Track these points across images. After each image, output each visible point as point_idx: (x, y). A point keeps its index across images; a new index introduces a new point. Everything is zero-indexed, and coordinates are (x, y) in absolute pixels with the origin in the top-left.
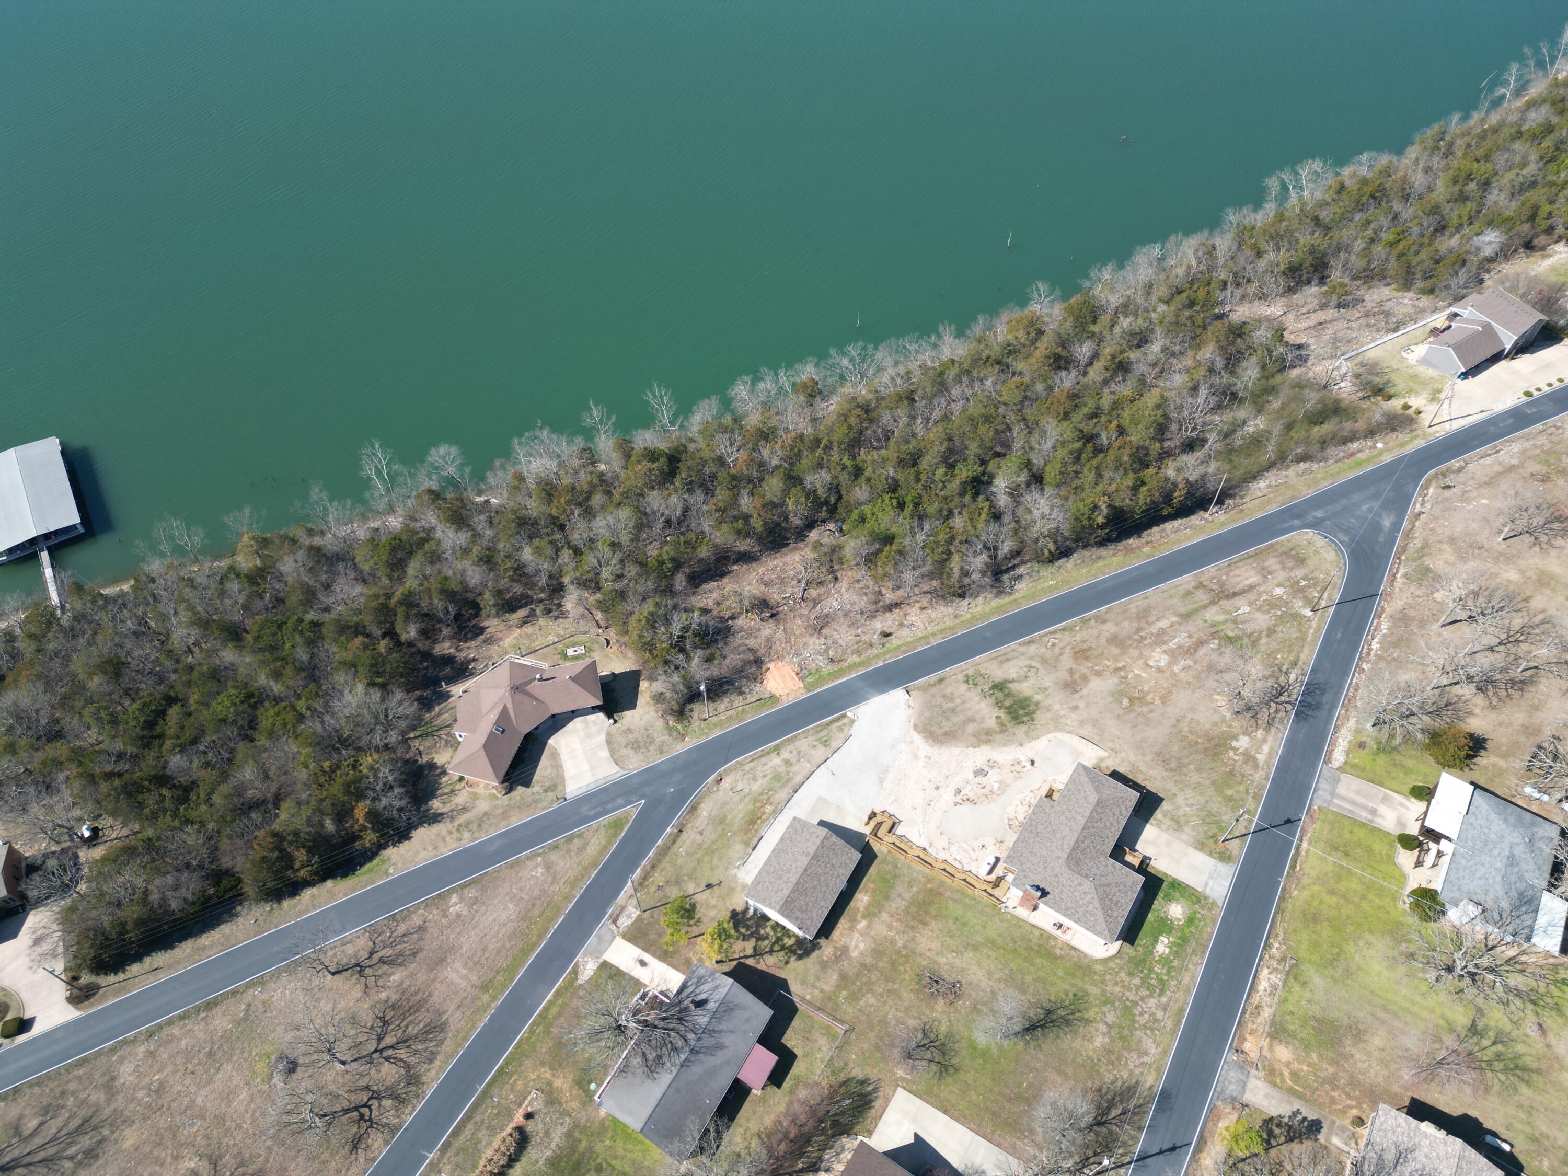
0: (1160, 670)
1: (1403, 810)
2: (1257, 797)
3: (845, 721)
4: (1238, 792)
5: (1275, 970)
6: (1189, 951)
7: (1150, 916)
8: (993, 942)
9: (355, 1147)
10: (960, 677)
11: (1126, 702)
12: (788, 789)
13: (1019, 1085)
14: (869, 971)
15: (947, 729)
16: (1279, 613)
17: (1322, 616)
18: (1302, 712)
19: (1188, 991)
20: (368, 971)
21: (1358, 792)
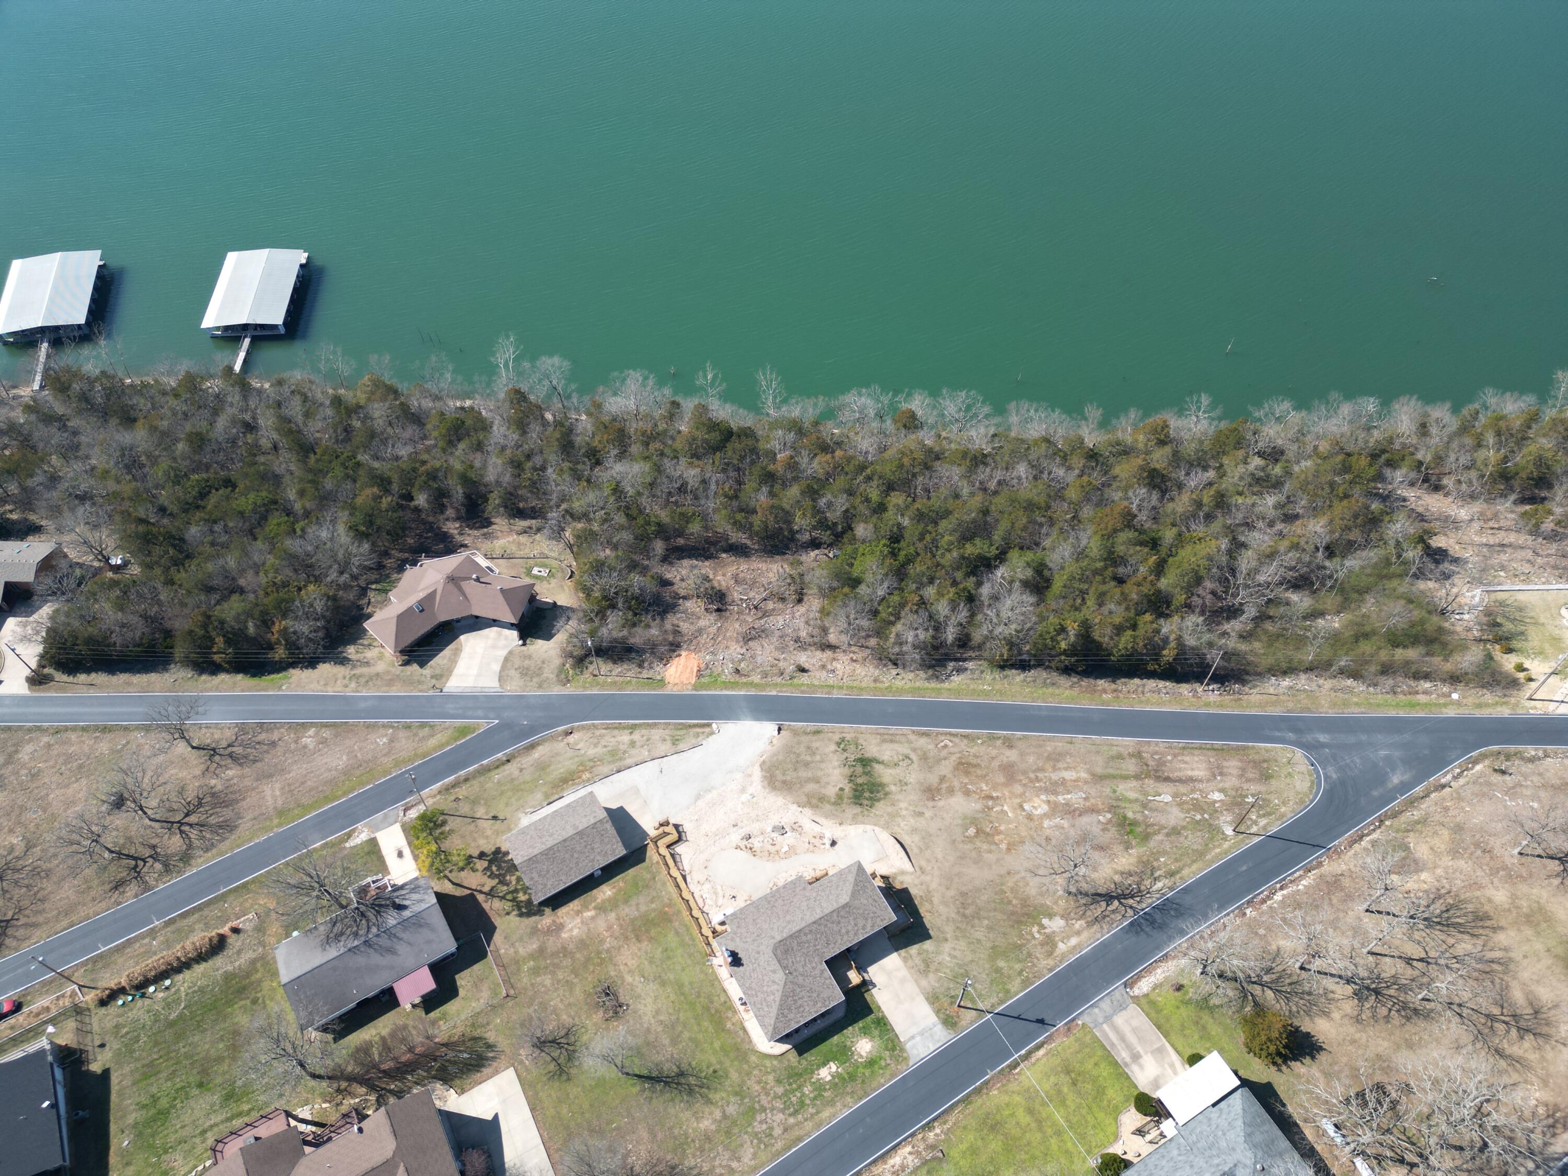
0: (1030, 817)
1: (1169, 1071)
2: (1026, 983)
3: (707, 730)
4: (1011, 968)
5: (918, 1153)
6: (849, 1089)
7: (835, 1039)
8: (681, 986)
9: (116, 888)
10: (837, 737)
11: (972, 831)
12: (614, 767)
13: (609, 1123)
14: (565, 956)
15: (788, 778)
16: (1198, 817)
17: (1243, 841)
18: (1140, 925)
19: (819, 1126)
20: (217, 758)
21: (1135, 1030)
